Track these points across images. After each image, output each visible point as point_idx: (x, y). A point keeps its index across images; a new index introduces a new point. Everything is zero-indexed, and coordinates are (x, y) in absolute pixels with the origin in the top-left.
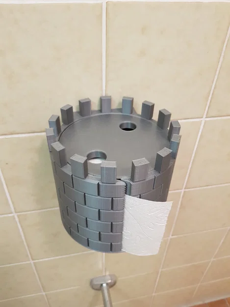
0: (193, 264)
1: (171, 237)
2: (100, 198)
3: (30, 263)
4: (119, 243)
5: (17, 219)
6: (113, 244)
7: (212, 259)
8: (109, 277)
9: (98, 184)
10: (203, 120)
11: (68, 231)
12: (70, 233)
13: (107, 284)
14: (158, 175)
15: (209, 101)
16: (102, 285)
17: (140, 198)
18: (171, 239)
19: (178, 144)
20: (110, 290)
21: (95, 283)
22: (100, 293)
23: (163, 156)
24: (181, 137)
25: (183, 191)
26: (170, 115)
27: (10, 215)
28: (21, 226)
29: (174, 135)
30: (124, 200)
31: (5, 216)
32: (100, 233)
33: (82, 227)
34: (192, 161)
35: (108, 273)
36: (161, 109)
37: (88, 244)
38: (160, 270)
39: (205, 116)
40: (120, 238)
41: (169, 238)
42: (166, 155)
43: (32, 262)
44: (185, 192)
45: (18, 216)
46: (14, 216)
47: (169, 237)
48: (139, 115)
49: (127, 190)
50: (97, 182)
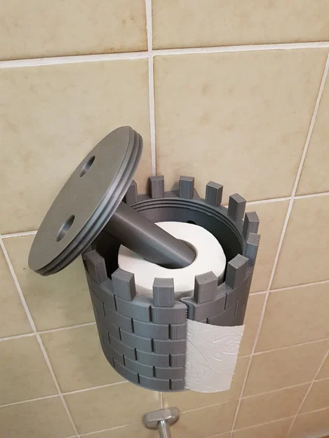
0: (285, 388)
1: (253, 354)
2: (153, 324)
3: (59, 397)
4: (182, 380)
5: (40, 341)
6: (172, 380)
7: (313, 381)
8: (169, 411)
9: (150, 307)
10: (292, 198)
11: (110, 363)
12: (114, 365)
13: (167, 421)
14: (230, 291)
15: (299, 175)
16: (159, 422)
17: (207, 323)
18: (253, 356)
19: (256, 248)
20: (171, 428)
21: (150, 419)
22: (156, 432)
23: (237, 268)
24: (259, 236)
25: (267, 292)
26: (244, 203)
27: (31, 335)
28: (46, 349)
29: (251, 234)
30: (185, 327)
31: (24, 336)
32: (154, 367)
33: (130, 359)
34: (278, 253)
35: (166, 406)
36: (231, 194)
37: (138, 381)
38: (240, 399)
39: (293, 194)
40: (182, 373)
41: (251, 356)
42: (240, 265)
43: (61, 395)
44: (270, 293)
45: (41, 336)
46: (35, 336)
47: (251, 354)
48: (202, 200)
49: (190, 314)
50: (147, 305)
